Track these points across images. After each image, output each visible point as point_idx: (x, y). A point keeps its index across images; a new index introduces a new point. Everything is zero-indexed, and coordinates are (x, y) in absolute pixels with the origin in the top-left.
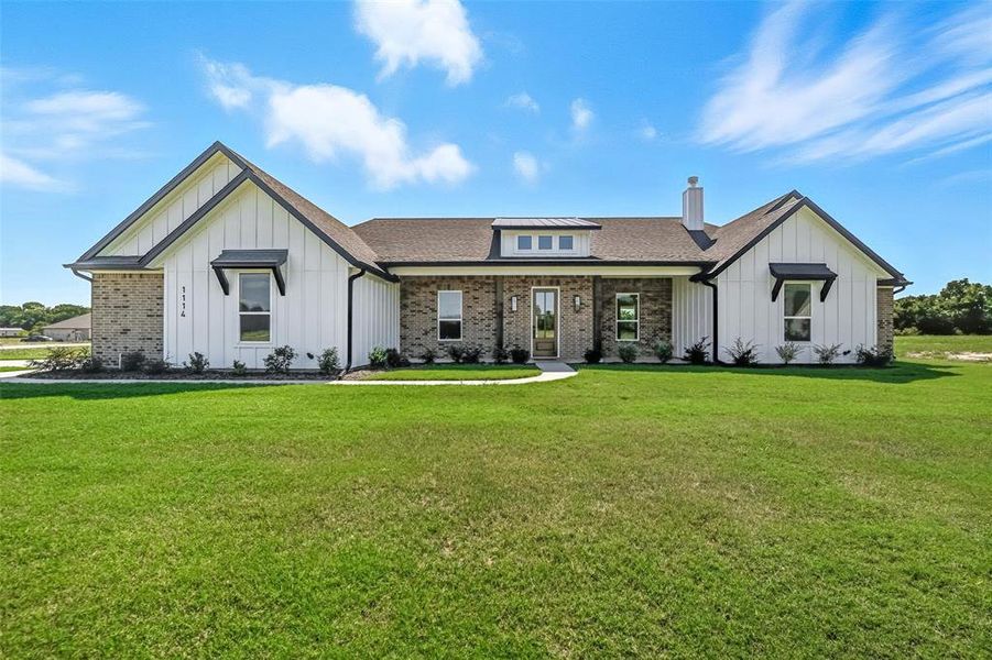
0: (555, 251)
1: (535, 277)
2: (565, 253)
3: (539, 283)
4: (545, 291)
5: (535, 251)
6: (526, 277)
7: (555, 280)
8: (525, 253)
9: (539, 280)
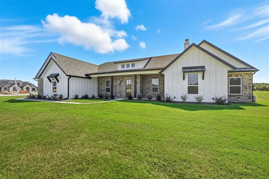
0: (131, 68)
1: (125, 75)
2: (133, 68)
3: (126, 77)
4: (129, 79)
5: (126, 68)
6: (123, 75)
7: (130, 76)
8: (123, 69)
9: (126, 76)
